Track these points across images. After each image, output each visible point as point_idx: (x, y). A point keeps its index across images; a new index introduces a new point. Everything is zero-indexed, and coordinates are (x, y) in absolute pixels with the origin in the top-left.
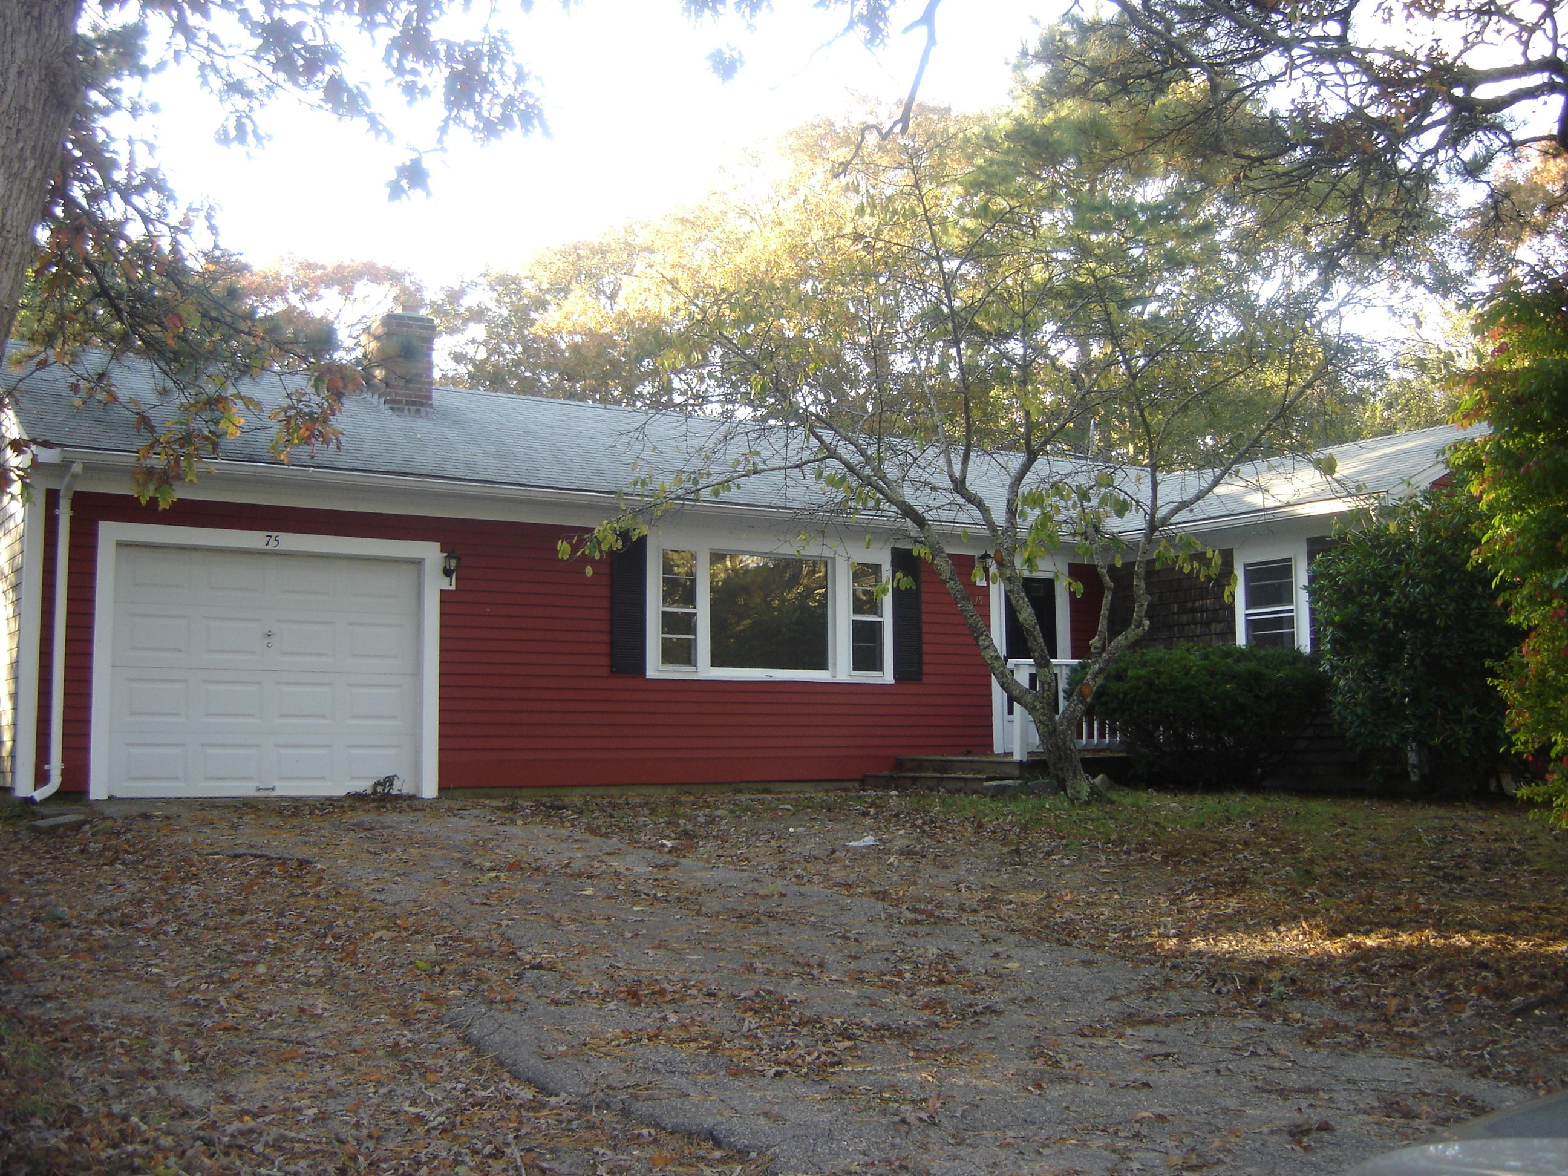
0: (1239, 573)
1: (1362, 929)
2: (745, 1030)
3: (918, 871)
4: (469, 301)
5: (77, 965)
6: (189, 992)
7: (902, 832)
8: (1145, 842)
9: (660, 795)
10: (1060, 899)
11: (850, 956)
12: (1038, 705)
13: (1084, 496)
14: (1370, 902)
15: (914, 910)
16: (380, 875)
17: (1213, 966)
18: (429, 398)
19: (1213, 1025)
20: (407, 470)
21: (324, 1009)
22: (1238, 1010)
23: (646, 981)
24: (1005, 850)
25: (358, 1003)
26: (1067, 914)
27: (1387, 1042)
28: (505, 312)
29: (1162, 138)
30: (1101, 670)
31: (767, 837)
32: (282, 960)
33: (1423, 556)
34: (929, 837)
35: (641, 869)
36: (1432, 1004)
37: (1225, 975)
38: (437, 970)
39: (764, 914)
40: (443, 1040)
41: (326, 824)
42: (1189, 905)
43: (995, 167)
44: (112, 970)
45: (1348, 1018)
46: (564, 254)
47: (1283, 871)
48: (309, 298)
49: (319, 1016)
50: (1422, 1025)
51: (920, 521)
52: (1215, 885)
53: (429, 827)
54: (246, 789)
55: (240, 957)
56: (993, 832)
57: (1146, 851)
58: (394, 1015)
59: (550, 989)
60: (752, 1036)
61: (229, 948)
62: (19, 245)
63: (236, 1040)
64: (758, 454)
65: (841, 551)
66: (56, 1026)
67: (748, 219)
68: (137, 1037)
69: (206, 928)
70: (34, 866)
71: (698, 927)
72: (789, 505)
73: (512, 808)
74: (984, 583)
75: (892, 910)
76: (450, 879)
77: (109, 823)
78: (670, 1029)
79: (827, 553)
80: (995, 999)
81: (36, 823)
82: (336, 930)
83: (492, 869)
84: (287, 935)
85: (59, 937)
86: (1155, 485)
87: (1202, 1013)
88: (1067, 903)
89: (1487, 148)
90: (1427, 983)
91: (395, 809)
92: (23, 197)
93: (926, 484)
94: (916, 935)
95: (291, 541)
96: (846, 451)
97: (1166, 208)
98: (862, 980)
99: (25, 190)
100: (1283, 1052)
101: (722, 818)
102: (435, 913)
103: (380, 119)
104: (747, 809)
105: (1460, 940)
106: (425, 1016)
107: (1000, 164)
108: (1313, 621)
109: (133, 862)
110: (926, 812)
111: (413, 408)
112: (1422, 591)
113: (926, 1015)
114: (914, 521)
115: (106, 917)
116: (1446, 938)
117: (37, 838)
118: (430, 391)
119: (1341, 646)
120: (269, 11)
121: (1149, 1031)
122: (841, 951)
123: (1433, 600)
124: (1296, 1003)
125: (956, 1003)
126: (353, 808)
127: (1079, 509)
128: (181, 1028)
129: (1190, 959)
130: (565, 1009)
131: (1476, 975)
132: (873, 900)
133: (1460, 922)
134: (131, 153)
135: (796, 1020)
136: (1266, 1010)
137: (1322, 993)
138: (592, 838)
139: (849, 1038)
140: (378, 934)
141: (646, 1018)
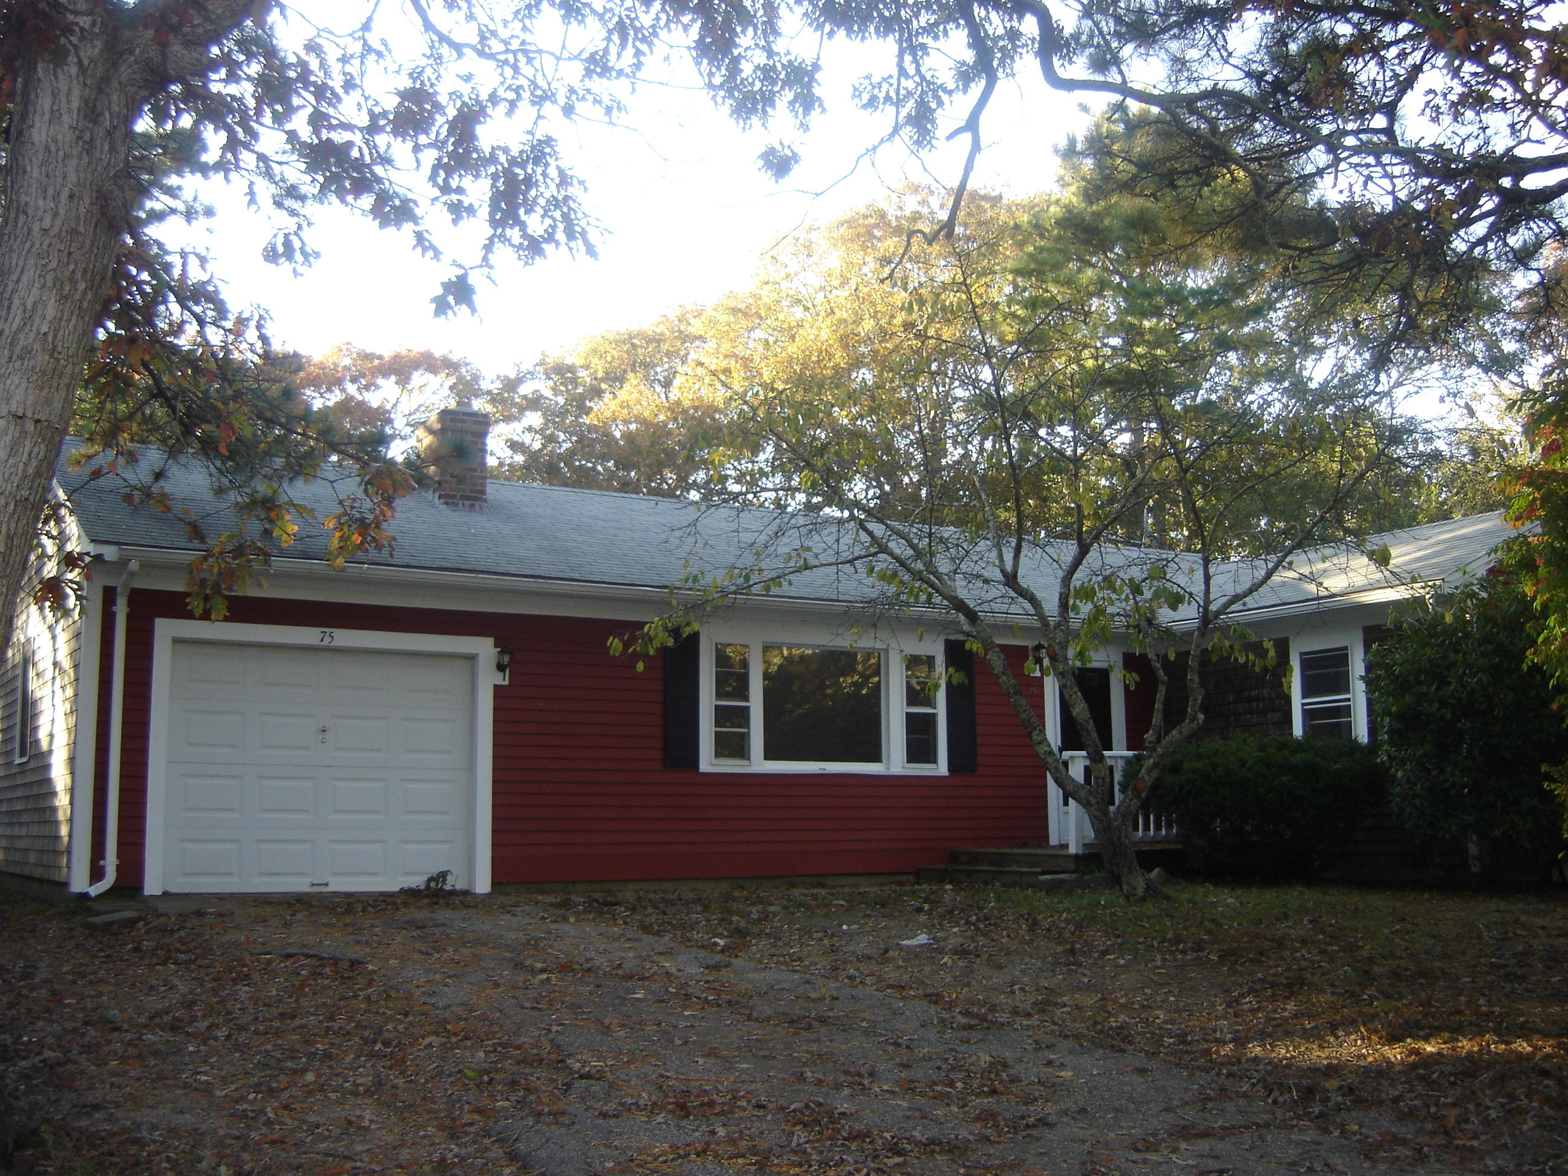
0: (1295, 663)
1: (1421, 1033)
2: (794, 1144)
3: (972, 972)
4: (526, 389)
5: (127, 1072)
6: (237, 1102)
7: (955, 930)
8: (1202, 941)
9: (713, 890)
10: (1115, 1002)
11: (901, 1065)
12: (1093, 800)
13: (1136, 589)
14: (1429, 1004)
15: (966, 1014)
16: (431, 977)
17: (1269, 1073)
18: (483, 492)
19: (1269, 1138)
20: (463, 567)
21: (371, 1121)
22: (1295, 1122)
23: (694, 1091)
24: (1060, 949)
25: (407, 1114)
26: (1122, 1017)
27: (1447, 1157)
28: (561, 400)
29: (1210, 231)
30: (1155, 765)
31: (820, 935)
32: (331, 1067)
33: (1480, 645)
34: (983, 935)
35: (692, 970)
36: (1493, 1114)
37: (1281, 1084)
38: (485, 1080)
39: (814, 1019)
40: (491, 1155)
41: (378, 922)
42: (1246, 1007)
43: (1045, 255)
44: (161, 1077)
45: (1406, 1131)
46: (618, 343)
47: (1341, 972)
48: (367, 388)
49: (367, 1129)
50: (1483, 1138)
51: (972, 616)
52: (1272, 987)
53: (482, 925)
54: (300, 885)
55: (290, 1064)
56: (1048, 930)
57: (1202, 950)
58: (441, 1127)
59: (599, 1100)
60: (800, 1151)
61: (278, 1054)
62: (70, 367)
63: (283, 1155)
64: (809, 549)
65: (893, 644)
66: (103, 1139)
67: (801, 308)
68: (184, 1151)
69: (256, 1032)
70: (87, 965)
71: (749, 1033)
72: (841, 597)
73: (565, 905)
74: (1038, 674)
75: (945, 1015)
76: (501, 981)
77: (163, 920)
78: (718, 1144)
79: (879, 645)
80: (1048, 1110)
81: (90, 919)
82: (386, 1035)
83: (543, 971)
84: (336, 1041)
85: (109, 1042)
86: (1207, 578)
87: (1258, 1126)
88: (1122, 1005)
89: (1537, 235)
90: (1488, 1092)
91: (448, 905)
92: (74, 319)
93: (978, 576)
94: (968, 1041)
95: (345, 637)
96: (897, 546)
97: (1216, 293)
98: (913, 1090)
99: (76, 312)
100: (1340, 1167)
101: (775, 914)
102: (484, 1018)
103: (426, 235)
104: (801, 905)
105: (1523, 1046)
106: (472, 1129)
107: (1050, 251)
108: (1370, 712)
109: (185, 962)
110: (981, 909)
111: (467, 503)
112: (1480, 680)
113: (977, 1128)
114: (966, 616)
115: (157, 1021)
116: (1507, 1043)
117: (91, 935)
118: (484, 485)
119: (1398, 737)
120: (316, 132)
121: (1204, 1145)
122: (892, 1059)
123: (1490, 690)
124: (1354, 1114)
125: (1009, 1116)
126: (406, 905)
127: (1132, 602)
128: (229, 1141)
129: (1246, 1066)
130: (612, 1122)
131: (1538, 1084)
132: (925, 1003)
133: (1522, 1026)
134: (184, 265)
135: (844, 1134)
136: (1323, 1122)
137: (1381, 1103)
138: (644, 936)
139: (899, 1154)
140: (428, 1040)
141: (694, 1132)
